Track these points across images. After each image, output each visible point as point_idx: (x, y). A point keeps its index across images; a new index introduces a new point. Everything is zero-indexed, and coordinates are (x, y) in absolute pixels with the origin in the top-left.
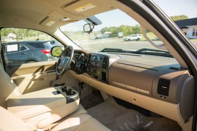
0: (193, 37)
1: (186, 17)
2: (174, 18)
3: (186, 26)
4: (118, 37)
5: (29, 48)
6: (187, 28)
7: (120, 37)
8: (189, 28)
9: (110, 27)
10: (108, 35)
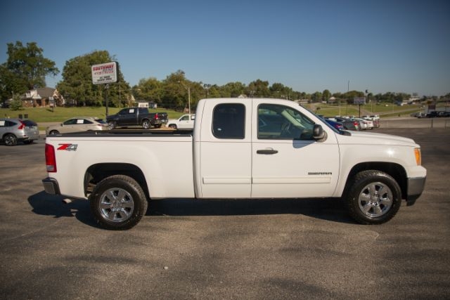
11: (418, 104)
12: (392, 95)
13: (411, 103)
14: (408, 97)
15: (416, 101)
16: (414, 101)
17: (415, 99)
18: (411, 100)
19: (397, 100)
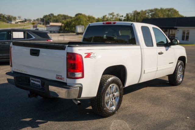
0: (183, 41)
1: (176, 12)
2: (159, 11)
3: (175, 27)
4: (75, 34)
5: (35, 37)
6: (176, 29)
7: (78, 34)
8: (178, 29)
9: (58, 15)
10: (58, 29)
11: (22, 24)
12: (3, 16)
13: (17, 23)
14: (15, 18)
15: (20, 22)
16: (19, 22)
17: (20, 20)
18: (18, 21)
19: (8, 20)
